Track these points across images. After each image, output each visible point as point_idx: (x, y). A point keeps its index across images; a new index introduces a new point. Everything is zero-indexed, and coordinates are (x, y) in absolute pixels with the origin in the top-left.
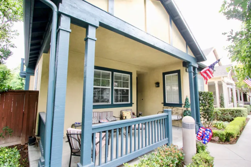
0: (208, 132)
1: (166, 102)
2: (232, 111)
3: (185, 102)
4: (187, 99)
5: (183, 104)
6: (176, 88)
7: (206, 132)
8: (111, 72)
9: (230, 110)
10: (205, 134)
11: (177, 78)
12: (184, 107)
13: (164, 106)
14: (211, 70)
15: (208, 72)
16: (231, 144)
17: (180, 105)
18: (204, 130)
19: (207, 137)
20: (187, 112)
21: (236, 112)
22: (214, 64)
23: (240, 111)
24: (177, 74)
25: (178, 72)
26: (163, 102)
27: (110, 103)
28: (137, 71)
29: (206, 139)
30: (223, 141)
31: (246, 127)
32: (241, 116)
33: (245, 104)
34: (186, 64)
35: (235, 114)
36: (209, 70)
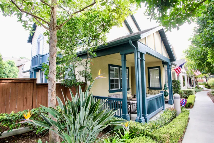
0: (185, 101)
1: (151, 87)
2: (186, 91)
3: (164, 87)
4: (165, 85)
5: (162, 88)
6: (157, 77)
7: (184, 101)
8: (119, 68)
9: (185, 91)
10: (183, 102)
11: (158, 71)
12: (164, 89)
13: (149, 89)
14: (180, 68)
15: (179, 69)
16: (191, 108)
17: (160, 88)
18: (183, 100)
19: (184, 103)
20: (166, 93)
21: (189, 92)
22: (182, 65)
23: (191, 91)
24: (158, 69)
25: (159, 67)
26: (148, 87)
27: (119, 89)
28: (131, 66)
29: (184, 104)
30: (187, 107)
31: (195, 101)
32: (192, 94)
33: (190, 86)
34: (164, 63)
35: (188, 93)
36: (179, 68)
